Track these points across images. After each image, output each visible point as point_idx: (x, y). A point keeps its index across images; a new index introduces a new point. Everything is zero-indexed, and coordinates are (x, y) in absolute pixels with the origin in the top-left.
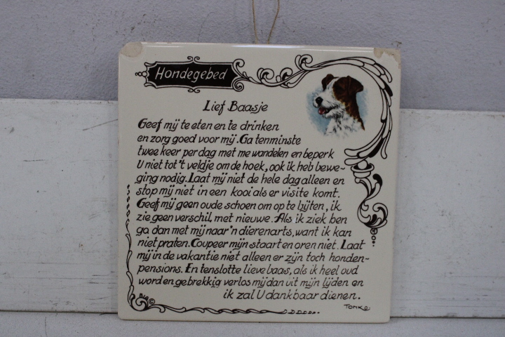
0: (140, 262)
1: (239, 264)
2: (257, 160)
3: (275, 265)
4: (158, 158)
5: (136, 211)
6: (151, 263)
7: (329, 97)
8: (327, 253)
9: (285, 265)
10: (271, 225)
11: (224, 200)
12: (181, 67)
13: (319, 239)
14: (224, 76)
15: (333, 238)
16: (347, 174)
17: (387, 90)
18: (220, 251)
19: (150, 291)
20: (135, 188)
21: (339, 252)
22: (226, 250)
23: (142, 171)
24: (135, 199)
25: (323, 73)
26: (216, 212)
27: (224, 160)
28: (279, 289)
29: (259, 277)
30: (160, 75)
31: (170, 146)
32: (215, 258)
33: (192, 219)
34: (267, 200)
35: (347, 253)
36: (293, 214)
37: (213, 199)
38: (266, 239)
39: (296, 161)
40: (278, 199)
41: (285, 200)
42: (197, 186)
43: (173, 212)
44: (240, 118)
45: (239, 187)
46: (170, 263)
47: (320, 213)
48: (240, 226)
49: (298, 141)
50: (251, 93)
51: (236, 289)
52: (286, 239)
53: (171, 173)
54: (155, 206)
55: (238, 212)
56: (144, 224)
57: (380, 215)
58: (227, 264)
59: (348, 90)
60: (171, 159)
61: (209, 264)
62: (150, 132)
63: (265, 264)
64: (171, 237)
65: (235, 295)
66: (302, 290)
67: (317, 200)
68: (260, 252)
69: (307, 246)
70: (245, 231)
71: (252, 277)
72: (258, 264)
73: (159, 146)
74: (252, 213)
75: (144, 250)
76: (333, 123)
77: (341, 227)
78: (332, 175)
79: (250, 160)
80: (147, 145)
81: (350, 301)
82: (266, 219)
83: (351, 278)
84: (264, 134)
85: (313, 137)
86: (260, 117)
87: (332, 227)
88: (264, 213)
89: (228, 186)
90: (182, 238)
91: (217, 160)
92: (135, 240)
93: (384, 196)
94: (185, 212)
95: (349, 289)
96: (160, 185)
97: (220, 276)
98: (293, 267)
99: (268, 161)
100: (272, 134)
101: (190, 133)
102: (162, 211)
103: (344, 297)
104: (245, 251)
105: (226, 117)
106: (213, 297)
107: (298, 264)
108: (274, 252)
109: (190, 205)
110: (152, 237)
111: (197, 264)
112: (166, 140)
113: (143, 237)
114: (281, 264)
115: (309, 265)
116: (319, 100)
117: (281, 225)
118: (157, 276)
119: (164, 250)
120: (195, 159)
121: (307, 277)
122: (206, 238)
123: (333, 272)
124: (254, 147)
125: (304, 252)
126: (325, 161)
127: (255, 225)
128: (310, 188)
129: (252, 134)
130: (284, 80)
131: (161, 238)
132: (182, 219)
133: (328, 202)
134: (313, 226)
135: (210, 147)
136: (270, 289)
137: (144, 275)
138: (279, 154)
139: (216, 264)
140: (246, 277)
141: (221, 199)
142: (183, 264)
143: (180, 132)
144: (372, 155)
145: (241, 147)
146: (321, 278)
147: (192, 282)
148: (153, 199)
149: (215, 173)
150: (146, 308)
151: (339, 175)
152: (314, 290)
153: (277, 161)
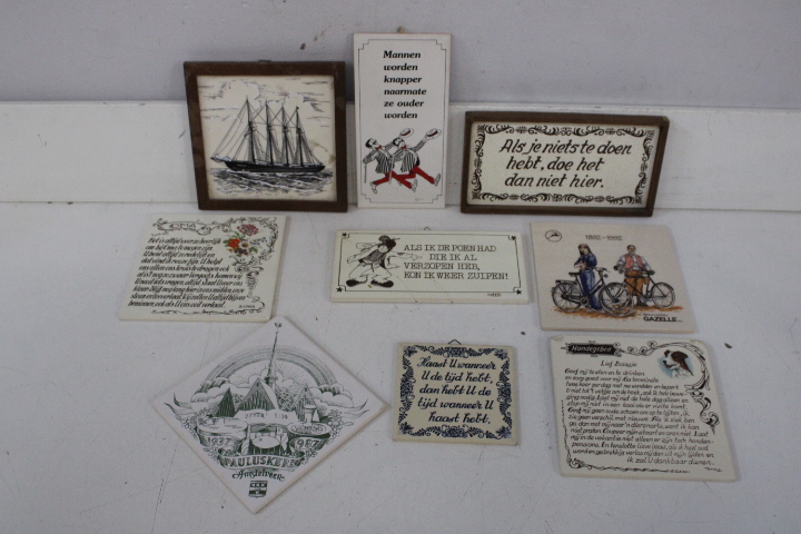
0: (573, 440)
1: (634, 443)
2: (635, 390)
3: (656, 444)
4: (578, 388)
5: (567, 414)
6: (580, 441)
7: (669, 360)
8: (687, 438)
9: (663, 444)
10: (649, 422)
11: (620, 409)
12: (586, 346)
13: (680, 430)
14: (610, 350)
15: (688, 431)
16: (689, 397)
17: (702, 358)
18: (621, 436)
19: (581, 457)
20: (566, 402)
21: (693, 438)
22: (625, 435)
23: (569, 394)
24: (566, 408)
25: (665, 349)
26: (615, 415)
27: (616, 389)
28: (661, 458)
29: (647, 450)
30: (574, 349)
31: (584, 382)
32: (619, 439)
33: (602, 418)
34: (644, 409)
35: (700, 438)
36: (662, 417)
37: (612, 409)
38: (648, 429)
39: (658, 390)
40: (651, 409)
41: (656, 410)
42: (602, 402)
43: (589, 414)
44: (622, 369)
45: (627, 402)
46: (591, 441)
47: (677, 417)
48: (631, 422)
49: (657, 381)
50: (625, 358)
51: (635, 457)
52: (659, 430)
53: (586, 395)
54: (579, 411)
55: (628, 416)
56: (573, 420)
57: (714, 418)
58: (626, 443)
59: (680, 358)
60: (586, 388)
61: (616, 442)
62: (573, 375)
63: (650, 443)
64: (591, 428)
65: (634, 460)
66: (676, 458)
67: (674, 410)
68: (646, 437)
69: (674, 434)
70: (634, 425)
71: (644, 450)
72: (646, 443)
73: (578, 382)
74: (635, 416)
75: (575, 434)
76: (674, 373)
77: (692, 424)
78: (681, 398)
79: (631, 389)
80: (571, 381)
81: (708, 466)
82: (646, 419)
83: (705, 452)
84: (636, 377)
85: (665, 379)
86: (633, 369)
87: (687, 424)
88: (644, 416)
89: (622, 402)
90: (597, 428)
91: (612, 389)
92: (569, 429)
93: (714, 408)
94: (597, 414)
95: (706, 459)
96: (580, 401)
97: (623, 450)
98: (667, 445)
99: (642, 390)
100: (641, 377)
101: (595, 376)
102: (583, 414)
103: (704, 463)
104: (636, 436)
105: (614, 369)
106: (622, 461)
107: (670, 444)
108: (654, 437)
109: (599, 411)
110: (579, 428)
111: (609, 442)
112: (582, 379)
113: (573, 427)
114: (659, 443)
115: (678, 445)
116: (665, 362)
117: (655, 423)
118: (585, 449)
119: (587, 435)
120: (600, 388)
121: (677, 451)
122: (612, 428)
123: (693, 448)
124: (632, 383)
125: (672, 437)
126: (674, 391)
127: (640, 422)
128: (669, 404)
129: (629, 377)
130: (643, 352)
131: (584, 428)
132: (596, 418)
133: (681, 411)
134: (675, 423)
135: (607, 382)
136: (656, 458)
137: (576, 448)
138: (647, 387)
139: (620, 443)
140: (640, 450)
141: (617, 408)
142: (600, 442)
143: (589, 375)
144: (701, 388)
145: (624, 383)
146: (687, 452)
147: (606, 452)
148: (578, 408)
149: (612, 395)
150: (579, 467)
151: (684, 397)
152: (683, 458)
153: (647, 390)
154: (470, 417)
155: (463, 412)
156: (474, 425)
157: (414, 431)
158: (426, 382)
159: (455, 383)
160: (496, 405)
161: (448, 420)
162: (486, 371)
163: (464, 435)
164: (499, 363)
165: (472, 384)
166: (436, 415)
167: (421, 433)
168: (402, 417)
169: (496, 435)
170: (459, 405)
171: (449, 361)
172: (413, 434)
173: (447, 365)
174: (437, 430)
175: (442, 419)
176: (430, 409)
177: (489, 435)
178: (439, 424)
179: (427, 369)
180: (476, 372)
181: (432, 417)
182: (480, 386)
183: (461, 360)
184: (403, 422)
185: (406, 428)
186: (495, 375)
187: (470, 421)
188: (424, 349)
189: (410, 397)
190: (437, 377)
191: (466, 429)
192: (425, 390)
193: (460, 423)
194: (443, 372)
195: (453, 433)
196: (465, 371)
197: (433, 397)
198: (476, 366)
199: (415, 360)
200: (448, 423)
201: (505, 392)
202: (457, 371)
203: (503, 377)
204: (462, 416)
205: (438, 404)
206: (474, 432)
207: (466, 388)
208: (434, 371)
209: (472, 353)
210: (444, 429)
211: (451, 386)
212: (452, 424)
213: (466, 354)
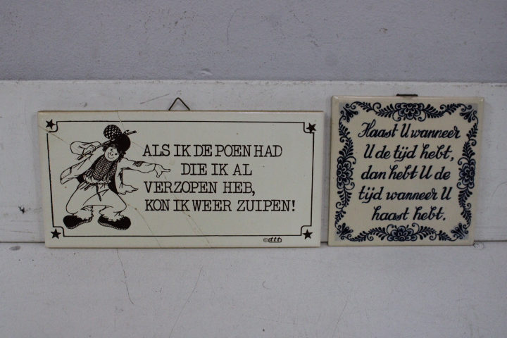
154: (421, 212)
155: (413, 204)
156: (425, 223)
157: (354, 235)
158: (368, 162)
159: (407, 161)
160: (455, 194)
161: (396, 217)
162: (446, 142)
163: (413, 238)
164: (465, 127)
165: (428, 162)
166: (380, 212)
167: (362, 237)
168: (339, 215)
169: (451, 235)
170: (409, 196)
171: (400, 127)
172: (353, 240)
173: (398, 134)
174: (380, 232)
175: (388, 217)
176: (374, 203)
177: (443, 236)
178: (383, 224)
179: (372, 141)
180: (434, 144)
181: (376, 215)
182: (437, 164)
183: (416, 125)
184: (340, 223)
185: (344, 232)
186: (457, 146)
187: (422, 217)
188: (367, 107)
189: (349, 187)
190: (384, 154)
191: (416, 229)
192: (367, 175)
193: (408, 222)
194: (391, 144)
195: (401, 235)
196: (420, 141)
197: (376, 184)
198: (434, 134)
199: (355, 126)
200: (394, 223)
201: (468, 174)
202: (409, 143)
203: (468, 152)
204: (412, 211)
205: (384, 195)
206: (425, 232)
207: (419, 170)
208: (379, 143)
209: (431, 113)
210: (390, 229)
211: (401, 168)
212: (399, 223)
213: (423, 115)
